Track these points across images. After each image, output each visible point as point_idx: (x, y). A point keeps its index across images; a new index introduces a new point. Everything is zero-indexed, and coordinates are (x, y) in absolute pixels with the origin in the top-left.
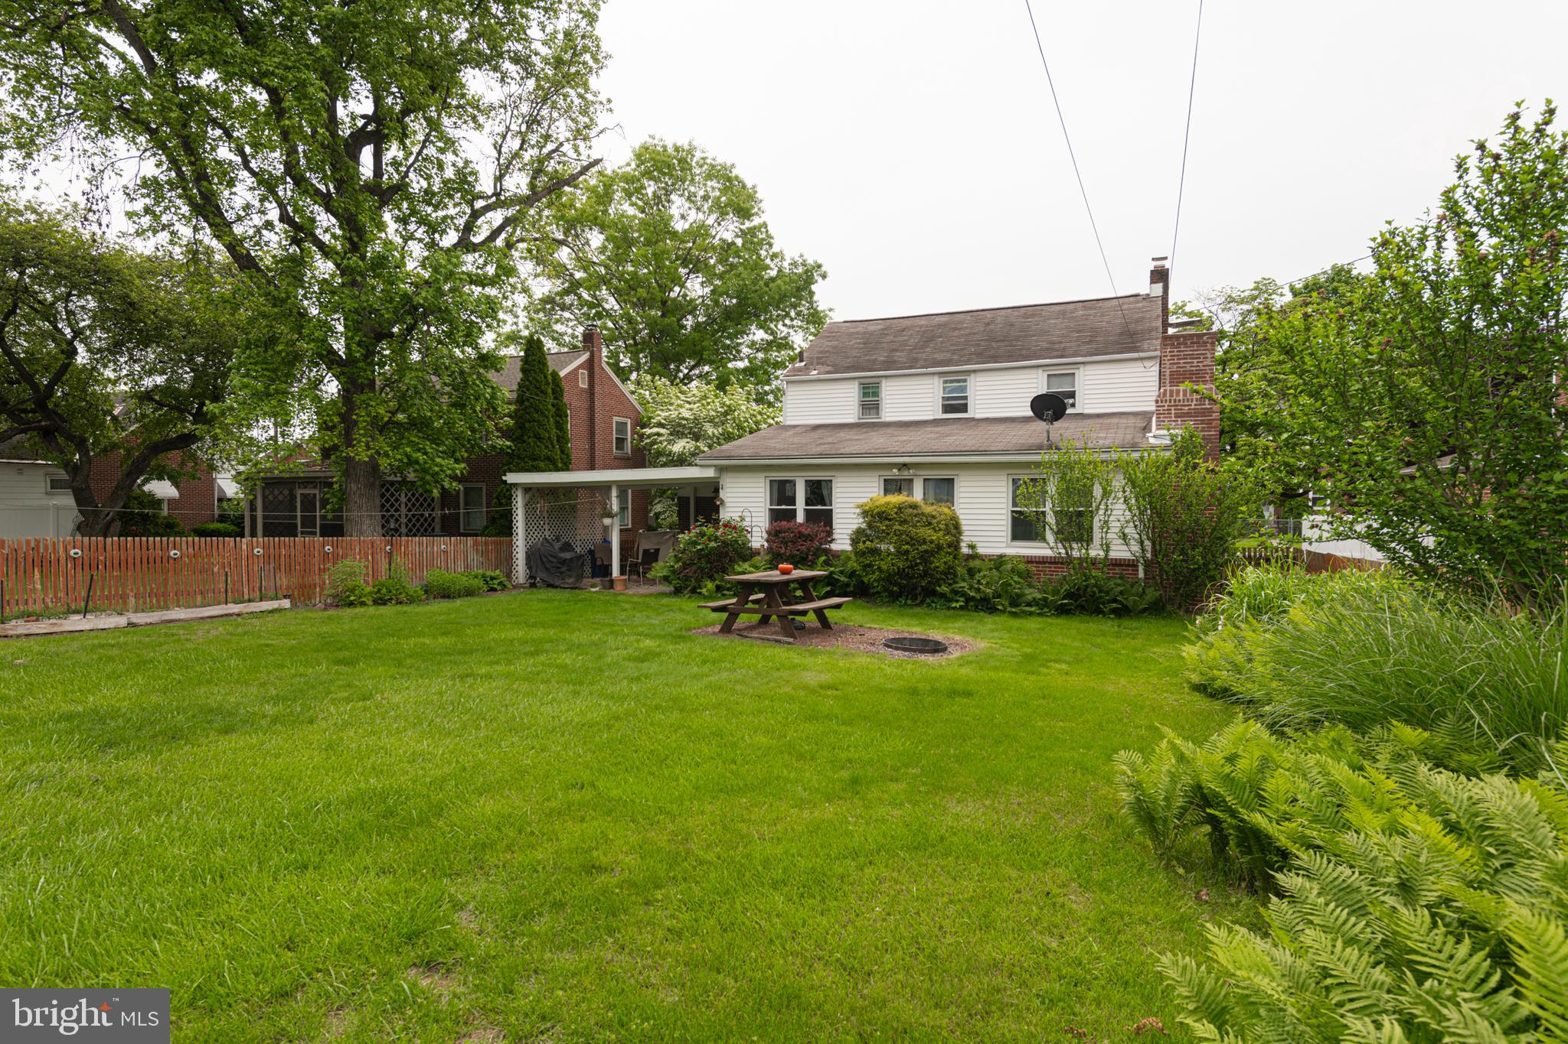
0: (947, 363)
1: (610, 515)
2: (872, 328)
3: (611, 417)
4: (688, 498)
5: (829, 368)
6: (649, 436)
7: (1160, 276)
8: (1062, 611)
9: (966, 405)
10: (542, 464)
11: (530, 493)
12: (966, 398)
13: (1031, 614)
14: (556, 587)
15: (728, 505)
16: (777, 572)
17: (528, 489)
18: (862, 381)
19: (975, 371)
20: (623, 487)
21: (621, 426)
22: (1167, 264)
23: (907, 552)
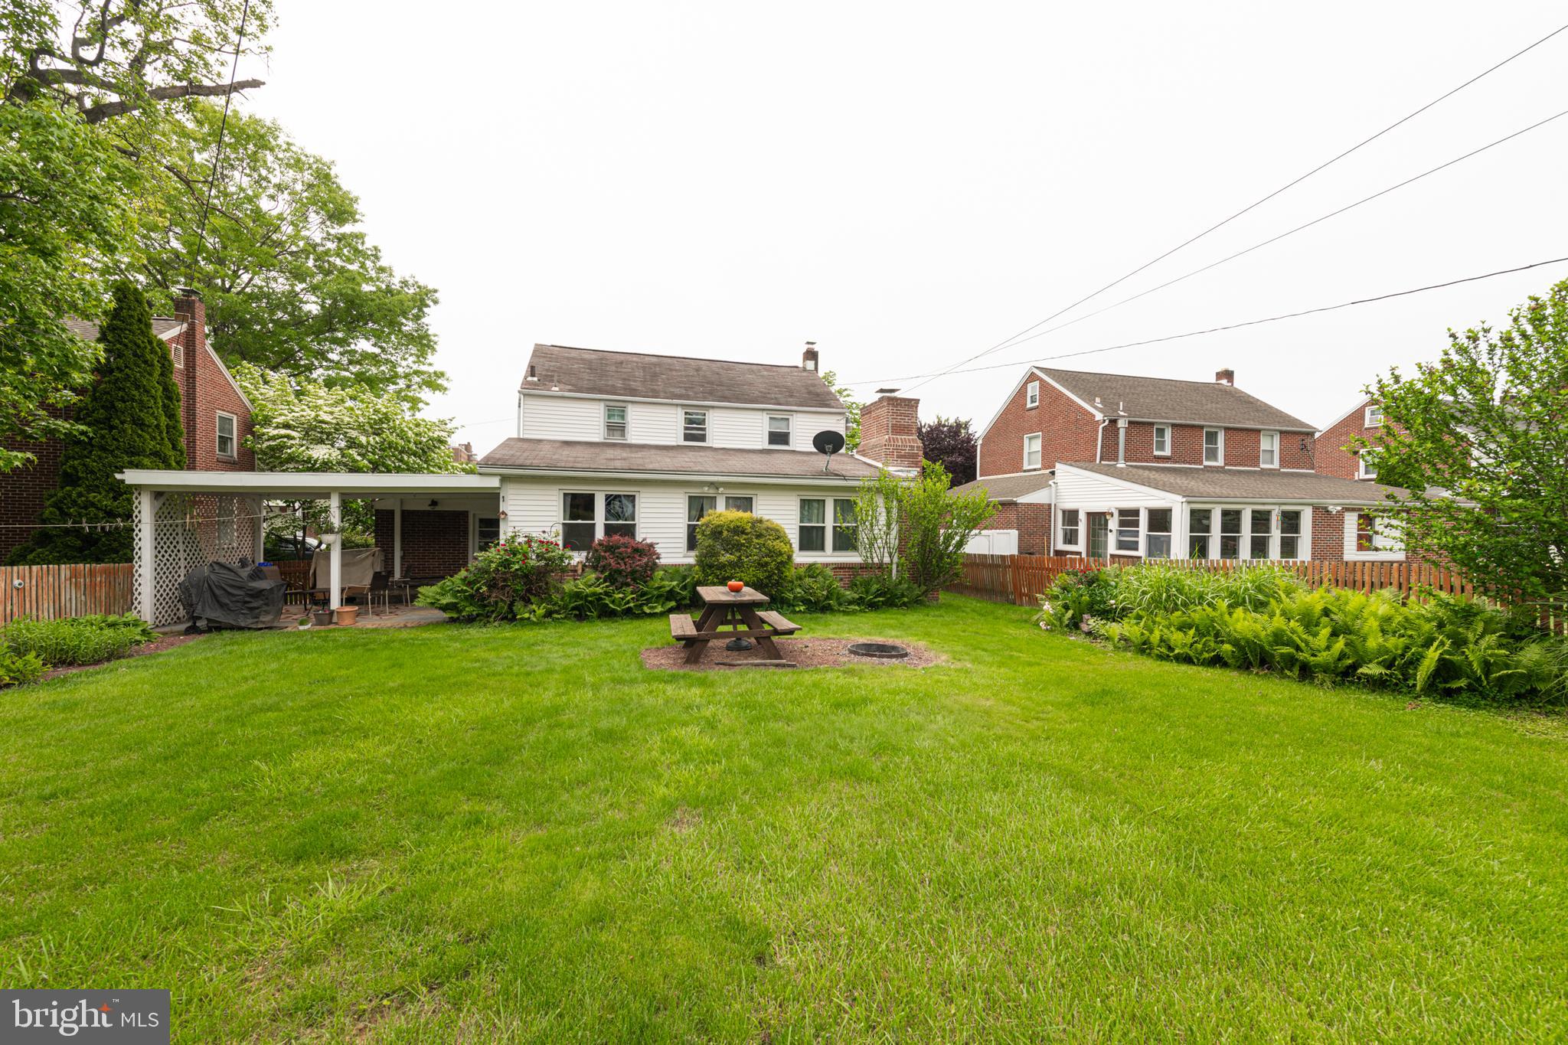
0: (688, 398)
1: (330, 530)
2: (586, 356)
3: (213, 410)
4: (392, 513)
5: (570, 387)
6: (273, 438)
7: (811, 355)
8: (873, 606)
9: (705, 435)
10: (146, 461)
11: (162, 500)
12: (704, 429)
13: (854, 612)
14: (241, 629)
15: (510, 518)
16: (725, 589)
17: (159, 493)
18: (612, 404)
19: (713, 407)
20: (347, 497)
21: (225, 422)
22: (816, 348)
23: (767, 564)
